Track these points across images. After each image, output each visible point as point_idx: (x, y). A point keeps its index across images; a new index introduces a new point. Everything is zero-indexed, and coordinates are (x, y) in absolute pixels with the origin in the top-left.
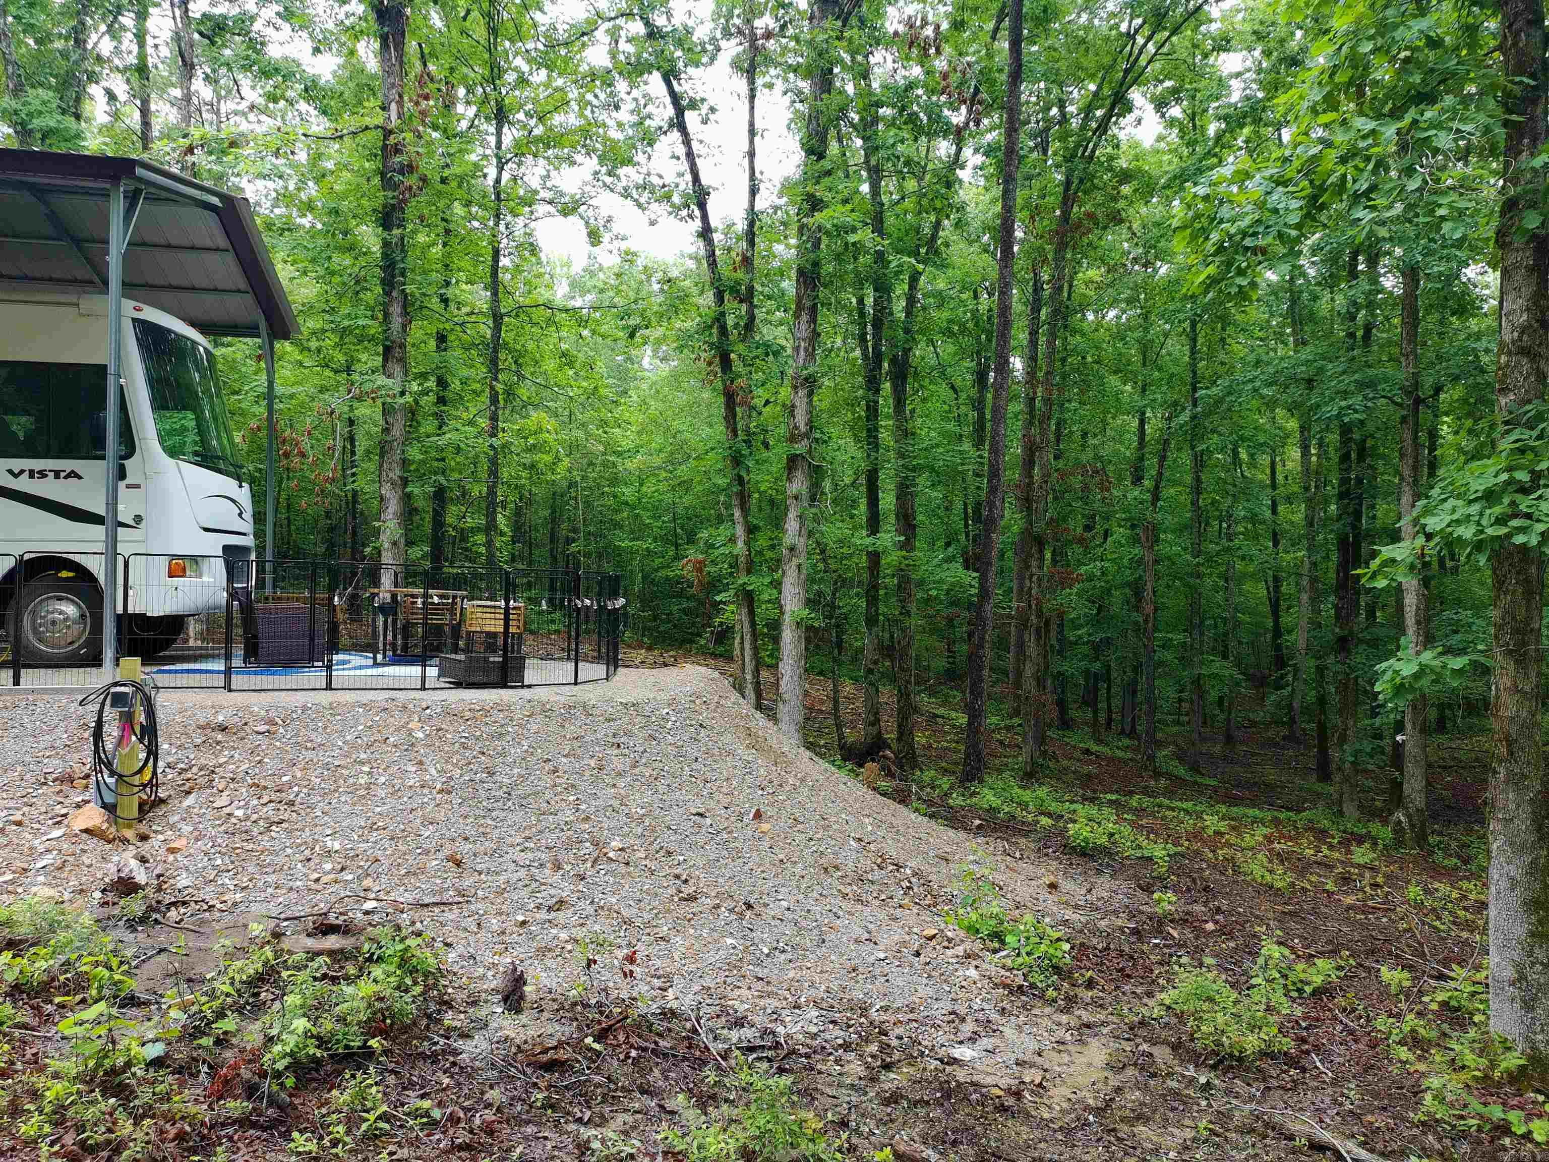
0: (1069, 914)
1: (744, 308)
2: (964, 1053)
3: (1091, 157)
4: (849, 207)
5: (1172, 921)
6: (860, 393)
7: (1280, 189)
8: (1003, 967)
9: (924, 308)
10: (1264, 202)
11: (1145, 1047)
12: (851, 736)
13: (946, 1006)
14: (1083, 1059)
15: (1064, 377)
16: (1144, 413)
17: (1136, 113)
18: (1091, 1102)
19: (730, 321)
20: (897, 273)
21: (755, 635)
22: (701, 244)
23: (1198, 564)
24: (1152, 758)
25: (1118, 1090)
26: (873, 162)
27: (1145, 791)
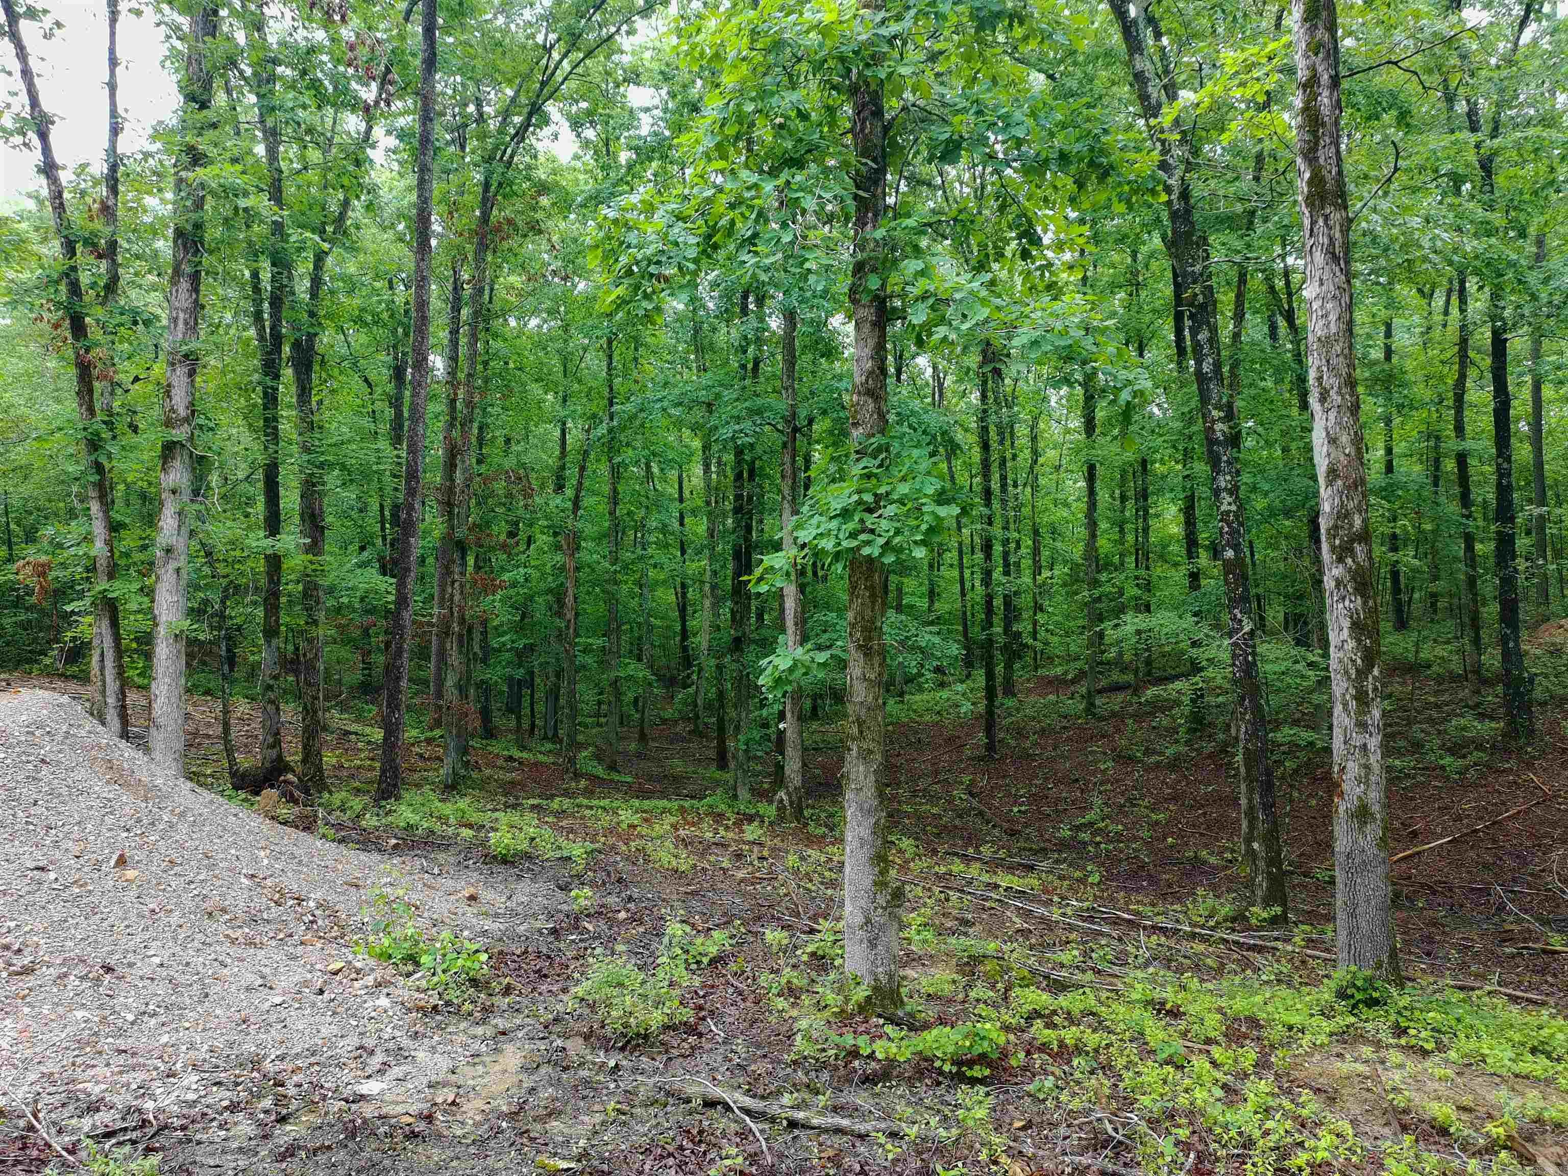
0: (488, 924)
1: (104, 265)
2: (371, 1087)
3: (510, 163)
4: (239, 167)
5: (587, 916)
6: (256, 377)
7: (680, 224)
8: (418, 990)
9: (332, 292)
10: (666, 234)
11: (559, 1042)
12: (244, 761)
13: (353, 1041)
14: (497, 1068)
15: (486, 380)
16: (564, 424)
17: (552, 128)
18: (504, 1108)
19: (85, 279)
20: (300, 250)
21: (119, 652)
22: (43, 180)
23: (615, 572)
24: (572, 761)
25: (532, 1090)
26: (270, 122)
27: (567, 794)
